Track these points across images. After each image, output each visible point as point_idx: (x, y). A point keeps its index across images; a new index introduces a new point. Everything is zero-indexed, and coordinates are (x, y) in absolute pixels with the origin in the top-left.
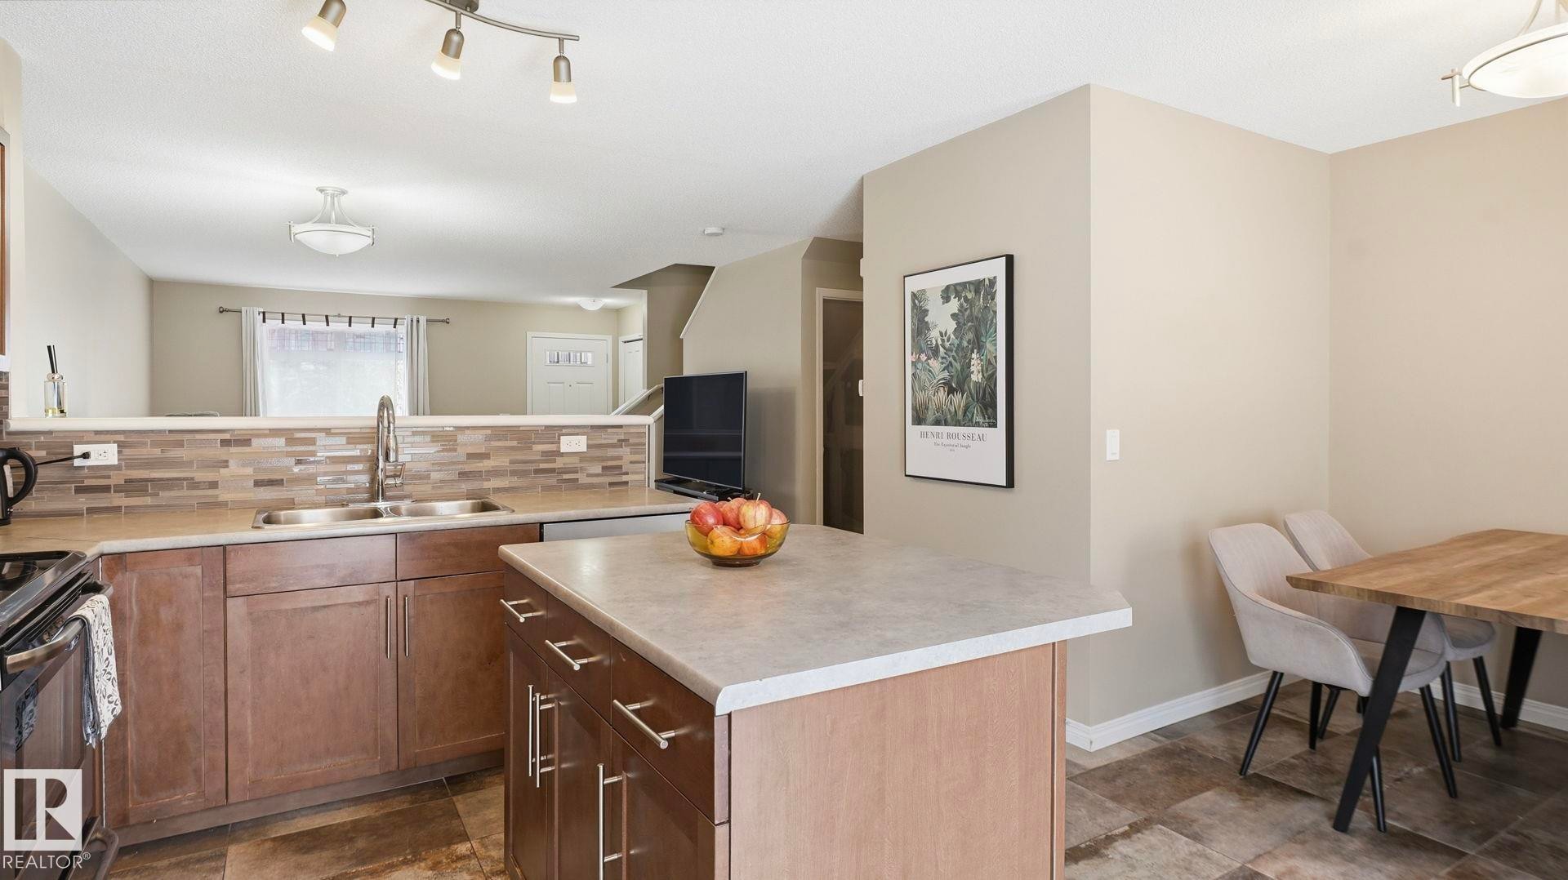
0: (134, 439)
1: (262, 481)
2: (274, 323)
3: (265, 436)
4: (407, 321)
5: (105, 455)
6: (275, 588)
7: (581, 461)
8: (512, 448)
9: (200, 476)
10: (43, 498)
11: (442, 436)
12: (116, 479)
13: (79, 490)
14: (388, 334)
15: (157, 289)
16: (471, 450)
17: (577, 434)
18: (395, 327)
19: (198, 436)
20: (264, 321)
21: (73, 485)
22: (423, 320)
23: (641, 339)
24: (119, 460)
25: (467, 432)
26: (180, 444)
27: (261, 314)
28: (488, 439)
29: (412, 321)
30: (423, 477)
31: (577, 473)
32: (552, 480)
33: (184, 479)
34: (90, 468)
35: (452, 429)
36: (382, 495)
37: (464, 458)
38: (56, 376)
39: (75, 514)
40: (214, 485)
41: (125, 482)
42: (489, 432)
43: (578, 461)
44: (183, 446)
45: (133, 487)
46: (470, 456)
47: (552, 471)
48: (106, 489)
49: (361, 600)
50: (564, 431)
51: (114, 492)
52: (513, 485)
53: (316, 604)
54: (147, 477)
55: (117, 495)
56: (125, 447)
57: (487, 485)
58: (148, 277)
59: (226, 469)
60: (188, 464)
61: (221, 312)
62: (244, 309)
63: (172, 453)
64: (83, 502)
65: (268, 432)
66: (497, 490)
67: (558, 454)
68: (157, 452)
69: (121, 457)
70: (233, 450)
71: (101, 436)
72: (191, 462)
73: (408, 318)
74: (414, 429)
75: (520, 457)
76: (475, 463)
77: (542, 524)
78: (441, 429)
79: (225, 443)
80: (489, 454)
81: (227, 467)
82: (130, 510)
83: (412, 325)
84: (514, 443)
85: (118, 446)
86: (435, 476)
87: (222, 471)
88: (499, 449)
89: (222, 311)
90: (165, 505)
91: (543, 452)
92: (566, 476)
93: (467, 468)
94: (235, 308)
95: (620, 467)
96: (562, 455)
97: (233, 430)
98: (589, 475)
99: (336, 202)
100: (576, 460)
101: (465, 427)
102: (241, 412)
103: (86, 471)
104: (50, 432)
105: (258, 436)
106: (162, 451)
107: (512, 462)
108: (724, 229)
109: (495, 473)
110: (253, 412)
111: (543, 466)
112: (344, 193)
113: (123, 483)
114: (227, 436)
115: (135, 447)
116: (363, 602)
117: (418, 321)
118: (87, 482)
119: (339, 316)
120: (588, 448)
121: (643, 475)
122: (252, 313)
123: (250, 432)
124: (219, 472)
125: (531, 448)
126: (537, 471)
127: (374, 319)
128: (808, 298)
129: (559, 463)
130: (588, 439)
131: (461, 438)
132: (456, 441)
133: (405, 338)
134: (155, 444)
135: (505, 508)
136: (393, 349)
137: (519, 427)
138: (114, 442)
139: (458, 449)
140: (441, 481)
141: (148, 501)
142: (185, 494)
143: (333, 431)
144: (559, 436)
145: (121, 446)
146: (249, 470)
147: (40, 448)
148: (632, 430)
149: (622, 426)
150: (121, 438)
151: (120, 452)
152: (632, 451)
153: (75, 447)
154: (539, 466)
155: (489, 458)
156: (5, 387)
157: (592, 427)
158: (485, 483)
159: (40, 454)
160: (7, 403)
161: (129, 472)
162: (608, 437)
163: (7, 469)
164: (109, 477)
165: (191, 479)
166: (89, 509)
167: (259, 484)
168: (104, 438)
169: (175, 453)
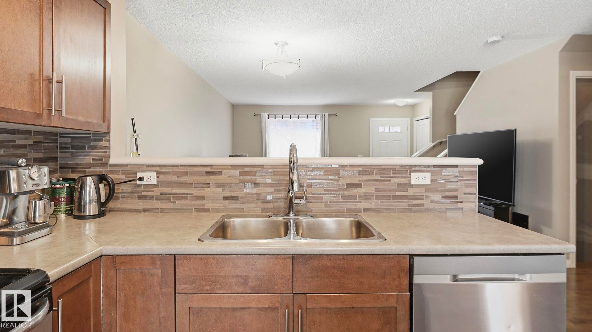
0: (164, 169)
1: (228, 197)
2: (272, 119)
3: (229, 169)
4: (320, 116)
5: (150, 178)
6: (207, 290)
7: (426, 191)
8: (377, 180)
9: (197, 193)
10: (124, 201)
11: (331, 171)
12: (156, 193)
13: (140, 198)
14: (313, 121)
15: (235, 108)
16: (349, 181)
17: (423, 171)
18: (315, 118)
19: (195, 169)
20: (269, 118)
21: (137, 195)
22: (326, 115)
23: (429, 118)
24: (157, 181)
25: (347, 169)
26: (186, 173)
27: (268, 116)
28: (361, 173)
29: (322, 115)
30: (319, 199)
31: (423, 199)
32: (404, 204)
33: (187, 194)
34: (144, 185)
35: (337, 166)
37: (344, 187)
38: (135, 135)
39: (138, 211)
40: (202, 198)
41: (160, 194)
42: (361, 169)
43: (424, 191)
44: (187, 174)
45: (164, 197)
46: (348, 185)
47: (405, 197)
48: (151, 198)
49: (267, 307)
50: (414, 169)
51: (155, 200)
52: (377, 207)
53: (235, 306)
54: (169, 192)
55: (156, 201)
56: (160, 174)
57: (359, 205)
58: (231, 103)
59: (208, 188)
60: (190, 185)
61: (255, 115)
62: (262, 114)
63: (182, 178)
64: (141, 205)
65: (230, 167)
66: (366, 210)
67: (409, 185)
68: (174, 177)
69: (158, 180)
70: (212, 177)
71: (150, 167)
72: (191, 184)
73: (321, 114)
74: (313, 166)
75: (382, 187)
76: (352, 190)
77: (412, 256)
78: (330, 167)
79: (208, 173)
80: (361, 184)
81: (209, 187)
82: (163, 210)
83: (322, 117)
84: (378, 177)
85: (157, 174)
86: (326, 198)
87: (207, 189)
88: (368, 180)
90: (178, 209)
91: (398, 184)
92: (415, 202)
93: (347, 193)
94: (259, 114)
95: (456, 197)
96: (412, 186)
98: (432, 202)
99: (283, 50)
100: (423, 190)
101: (346, 165)
103: (143, 187)
104: (127, 165)
105: (225, 169)
106: (178, 177)
107: (376, 190)
108: (502, 37)
109: (365, 197)
111: (398, 194)
112: (287, 44)
113: (159, 195)
114: (209, 169)
115: (165, 174)
116: (268, 308)
117: (325, 115)
118: (144, 194)
119: (295, 115)
120: (431, 182)
121: (474, 204)
122: (265, 115)
123: (221, 167)
124: (205, 190)
125: (390, 181)
126: (394, 197)
127: (307, 115)
128: (564, 79)
129: (410, 192)
130: (431, 175)
131: (343, 173)
132: (339, 174)
133: (319, 123)
134: (174, 173)
135: (380, 237)
136: (315, 128)
137: (382, 165)
138: (155, 171)
139: (341, 180)
140: (331, 202)
141: (170, 206)
142: (188, 203)
143: (265, 167)
144: (410, 172)
145: (158, 173)
146: (220, 190)
147: (122, 174)
148: (466, 169)
149: (458, 166)
150: (158, 169)
151: (158, 177)
152: (465, 184)
153: (139, 175)
154: (396, 194)
155: (361, 187)
156: (108, 141)
157: (435, 166)
158: (358, 204)
159: (123, 178)
160: (109, 149)
161: (162, 188)
162: (446, 174)
163: (101, 186)
164: (153, 191)
165: (192, 194)
166: (144, 209)
167: (226, 198)
168: (150, 168)
169: (183, 178)
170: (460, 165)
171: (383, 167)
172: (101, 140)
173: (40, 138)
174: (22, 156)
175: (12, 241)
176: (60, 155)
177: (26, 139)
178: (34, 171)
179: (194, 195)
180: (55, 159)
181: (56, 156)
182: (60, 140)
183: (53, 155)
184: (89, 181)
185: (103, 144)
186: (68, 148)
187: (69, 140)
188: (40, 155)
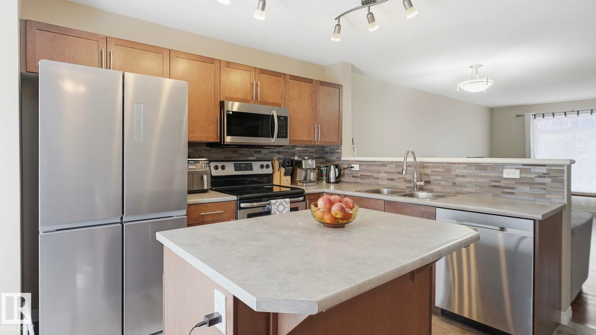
0: (362, 163)
2: (539, 118)
5: (356, 167)
7: (516, 183)
9: (376, 175)
11: (445, 166)
12: (359, 175)
13: (352, 176)
15: (493, 111)
16: (457, 173)
17: (513, 168)
20: (535, 118)
24: (359, 169)
26: (371, 165)
27: (534, 116)
28: (465, 168)
31: (514, 189)
32: (498, 191)
34: (354, 170)
36: (416, 188)
37: (454, 177)
38: (353, 145)
39: (351, 183)
40: (377, 178)
41: (361, 175)
45: (362, 177)
46: (457, 176)
48: (356, 177)
50: (505, 166)
54: (364, 174)
55: (359, 179)
56: (361, 165)
59: (381, 173)
60: (372, 171)
62: (526, 114)
64: (353, 180)
67: (502, 178)
68: (366, 167)
70: (382, 168)
76: (459, 179)
77: (436, 207)
79: (380, 165)
80: (465, 175)
84: (477, 171)
89: (518, 116)
90: (368, 183)
92: (507, 191)
93: (456, 181)
94: (523, 114)
96: (504, 179)
97: (382, 162)
98: (521, 191)
99: (477, 70)
100: (513, 182)
101: (454, 163)
102: (524, 156)
104: (348, 161)
106: (367, 167)
107: (477, 180)
109: (468, 185)
110: (529, 157)
111: (493, 184)
114: (381, 163)
118: (354, 175)
119: (572, 111)
120: (520, 176)
122: (529, 116)
124: (379, 174)
126: (490, 186)
129: (503, 183)
130: (520, 171)
131: (453, 168)
132: (451, 169)
134: (366, 165)
139: (452, 172)
140: (445, 185)
141: (364, 181)
142: (372, 180)
144: (503, 169)
145: (360, 165)
146: (386, 175)
147: (347, 165)
148: (553, 168)
149: (545, 165)
150: (360, 163)
151: (359, 167)
152: (553, 180)
153: (352, 165)
154: (491, 183)
155: (465, 177)
156: (341, 149)
157: (523, 165)
158: (464, 188)
159: (346, 166)
160: (341, 153)
161: (361, 173)
162: (534, 171)
163: (337, 170)
164: (357, 174)
165: (373, 176)
166: (354, 182)
167: (389, 179)
168: (357, 163)
169: (370, 168)
170: (547, 165)
171: (481, 164)
172: (339, 149)
173: (318, 149)
174: (306, 156)
175: (303, 185)
176: (326, 156)
177: (313, 149)
178: (310, 162)
179: (374, 177)
180: (323, 158)
181: (324, 156)
182: (326, 149)
183: (323, 156)
184: (332, 167)
185: (339, 151)
186: (328, 153)
187: (328, 149)
188: (318, 156)
